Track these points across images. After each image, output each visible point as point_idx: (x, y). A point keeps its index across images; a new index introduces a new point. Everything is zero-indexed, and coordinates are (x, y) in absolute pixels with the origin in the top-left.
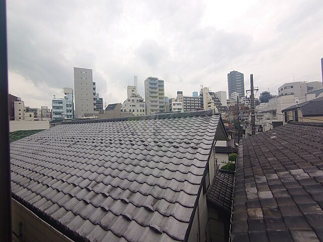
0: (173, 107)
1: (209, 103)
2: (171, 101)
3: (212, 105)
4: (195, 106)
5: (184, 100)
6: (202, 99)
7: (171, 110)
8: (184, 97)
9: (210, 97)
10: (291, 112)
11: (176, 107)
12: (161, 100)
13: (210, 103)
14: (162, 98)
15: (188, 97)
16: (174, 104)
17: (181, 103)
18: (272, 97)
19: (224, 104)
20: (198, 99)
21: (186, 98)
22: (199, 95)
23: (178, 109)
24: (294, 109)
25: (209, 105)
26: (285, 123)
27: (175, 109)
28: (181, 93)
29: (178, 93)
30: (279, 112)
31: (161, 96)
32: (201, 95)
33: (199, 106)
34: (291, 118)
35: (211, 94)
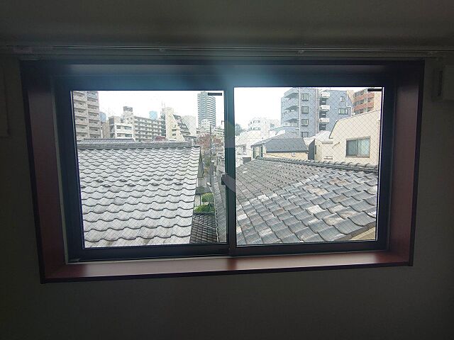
0: (117, 131)
1: (173, 130)
2: (112, 120)
3: (178, 132)
4: (153, 133)
5: (136, 122)
6: (164, 123)
7: (112, 135)
8: (136, 118)
9: (175, 122)
10: (258, 147)
11: (122, 131)
12: (92, 117)
13: (175, 130)
14: (95, 114)
15: (143, 119)
16: (119, 127)
17: (130, 125)
18: (242, 131)
19: (193, 133)
20: (158, 122)
21: (139, 118)
22: (159, 116)
23: (127, 135)
24: (260, 145)
25: (174, 132)
26: (253, 159)
27: (119, 135)
28: (131, 109)
29: (126, 109)
30: (248, 147)
31: (92, 111)
32: (163, 117)
33: (159, 133)
34: (258, 154)
35: (176, 117)
